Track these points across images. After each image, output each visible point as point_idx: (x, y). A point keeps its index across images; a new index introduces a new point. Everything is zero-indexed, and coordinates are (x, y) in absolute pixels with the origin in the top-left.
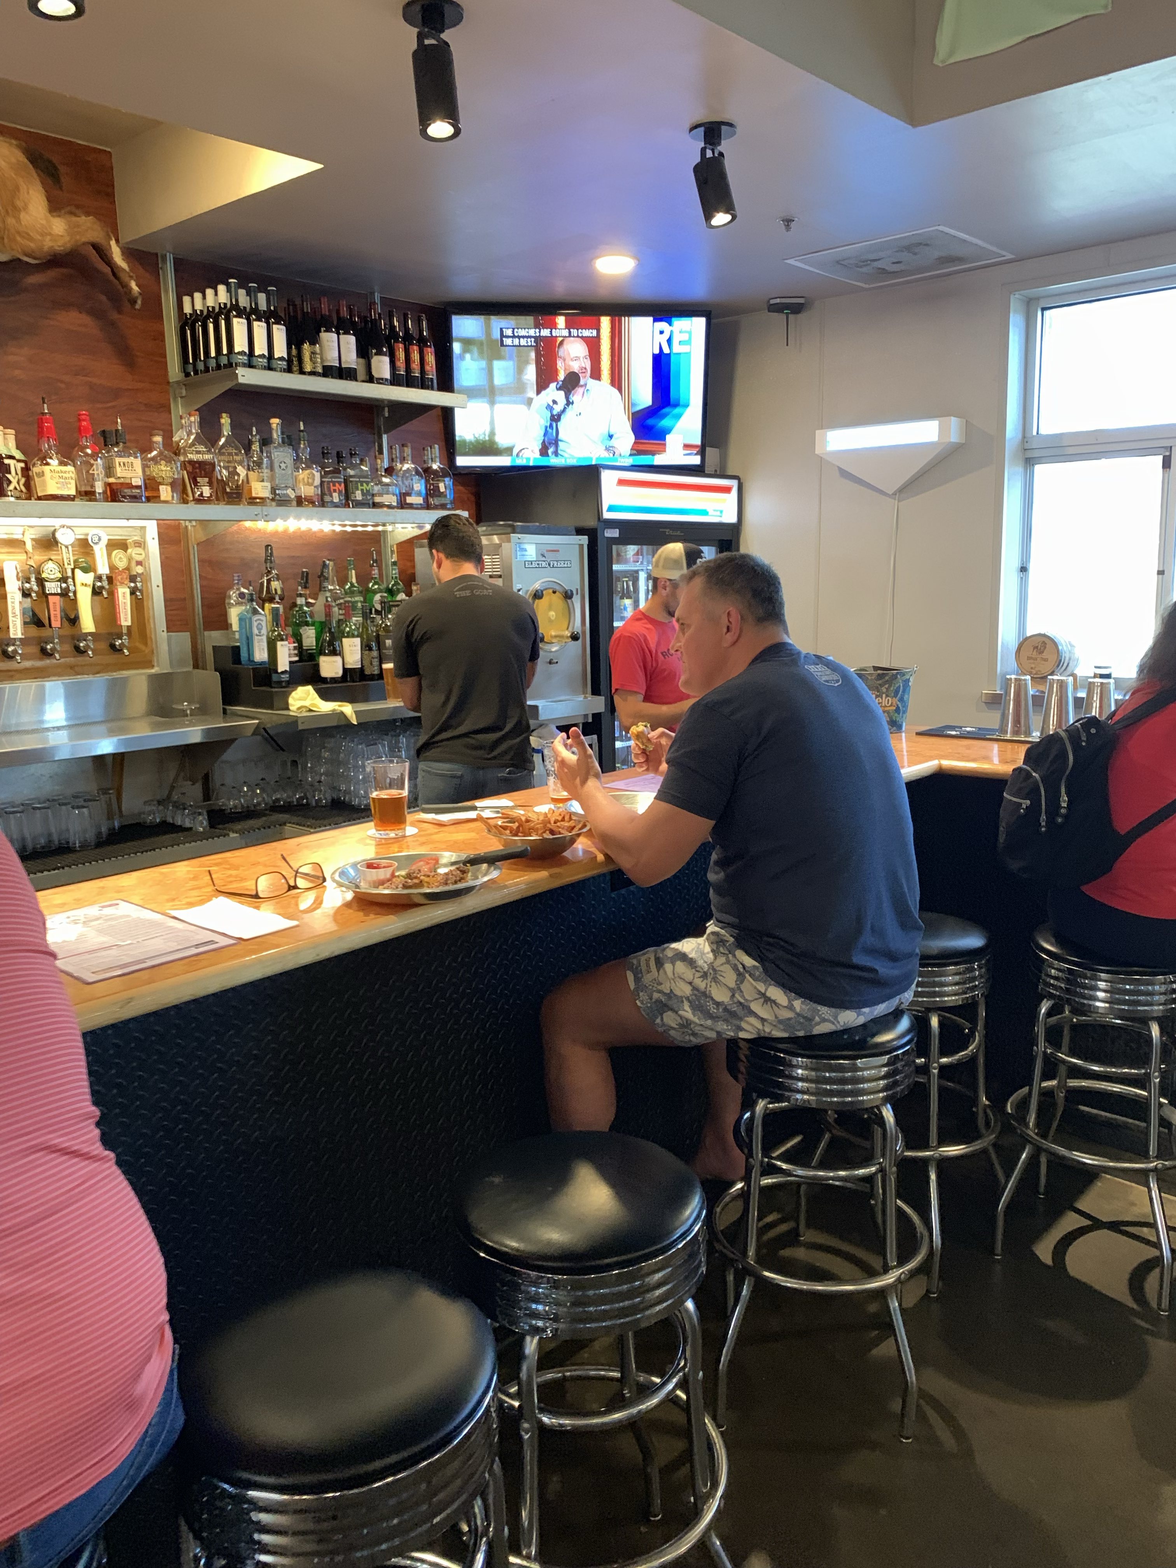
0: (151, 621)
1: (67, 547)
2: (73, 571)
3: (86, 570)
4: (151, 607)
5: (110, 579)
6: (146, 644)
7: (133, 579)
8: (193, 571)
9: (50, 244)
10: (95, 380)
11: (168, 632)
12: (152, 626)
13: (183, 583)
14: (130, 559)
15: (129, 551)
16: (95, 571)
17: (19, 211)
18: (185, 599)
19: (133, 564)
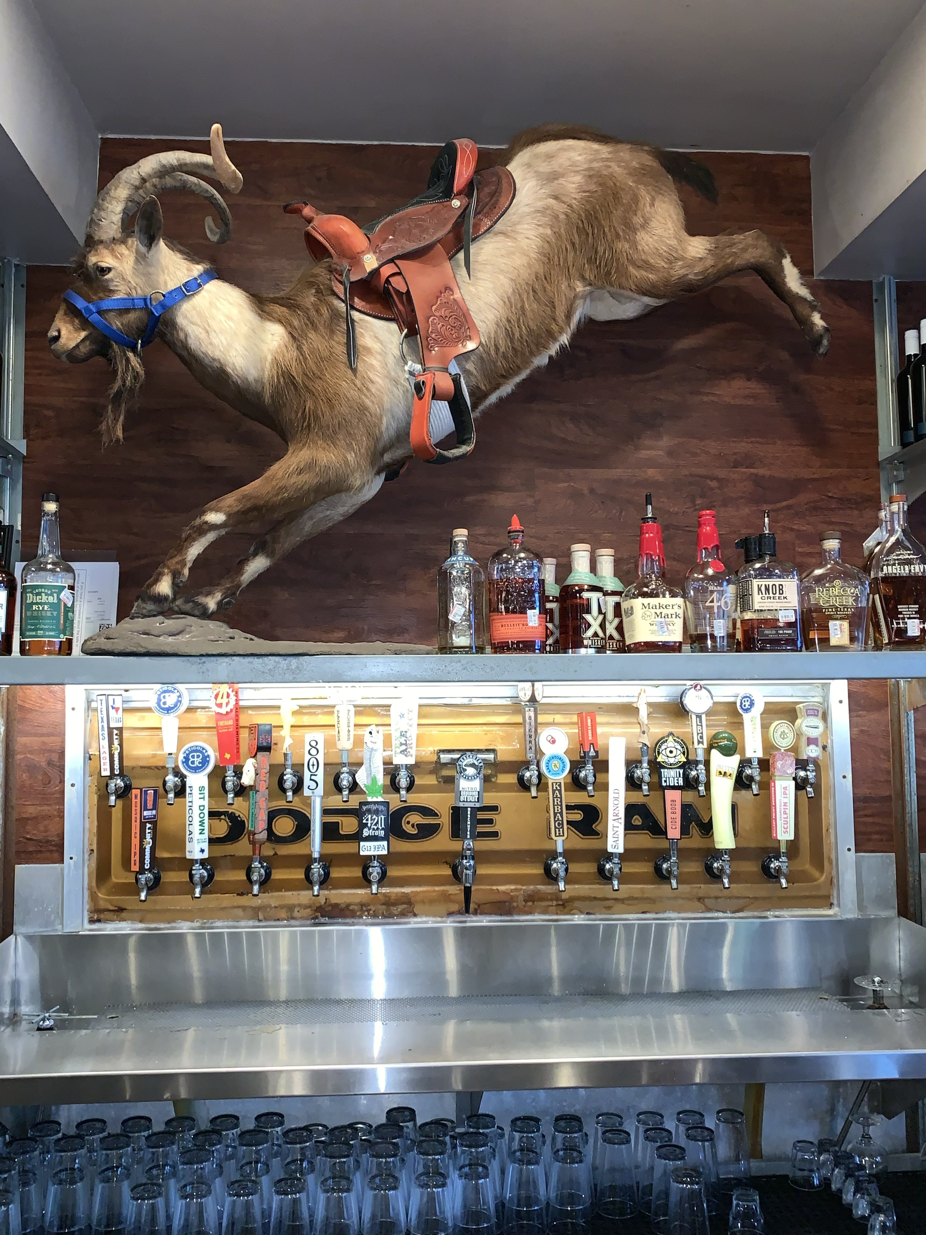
0: (832, 831)
1: (699, 716)
2: (708, 751)
3: (727, 752)
4: (831, 809)
5: (765, 765)
6: (821, 868)
7: (802, 764)
8: (905, 754)
9: (682, 272)
10: (761, 471)
11: (857, 851)
12: (833, 839)
13: (889, 772)
14: (798, 735)
15: (798, 721)
16: (743, 753)
17: (634, 231)
18: (889, 798)
19: (804, 741)
